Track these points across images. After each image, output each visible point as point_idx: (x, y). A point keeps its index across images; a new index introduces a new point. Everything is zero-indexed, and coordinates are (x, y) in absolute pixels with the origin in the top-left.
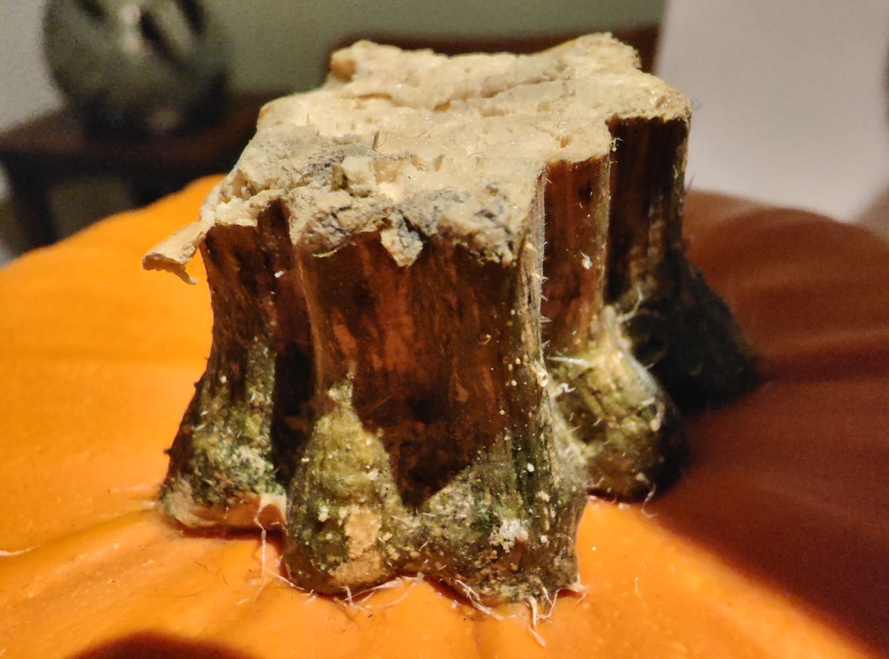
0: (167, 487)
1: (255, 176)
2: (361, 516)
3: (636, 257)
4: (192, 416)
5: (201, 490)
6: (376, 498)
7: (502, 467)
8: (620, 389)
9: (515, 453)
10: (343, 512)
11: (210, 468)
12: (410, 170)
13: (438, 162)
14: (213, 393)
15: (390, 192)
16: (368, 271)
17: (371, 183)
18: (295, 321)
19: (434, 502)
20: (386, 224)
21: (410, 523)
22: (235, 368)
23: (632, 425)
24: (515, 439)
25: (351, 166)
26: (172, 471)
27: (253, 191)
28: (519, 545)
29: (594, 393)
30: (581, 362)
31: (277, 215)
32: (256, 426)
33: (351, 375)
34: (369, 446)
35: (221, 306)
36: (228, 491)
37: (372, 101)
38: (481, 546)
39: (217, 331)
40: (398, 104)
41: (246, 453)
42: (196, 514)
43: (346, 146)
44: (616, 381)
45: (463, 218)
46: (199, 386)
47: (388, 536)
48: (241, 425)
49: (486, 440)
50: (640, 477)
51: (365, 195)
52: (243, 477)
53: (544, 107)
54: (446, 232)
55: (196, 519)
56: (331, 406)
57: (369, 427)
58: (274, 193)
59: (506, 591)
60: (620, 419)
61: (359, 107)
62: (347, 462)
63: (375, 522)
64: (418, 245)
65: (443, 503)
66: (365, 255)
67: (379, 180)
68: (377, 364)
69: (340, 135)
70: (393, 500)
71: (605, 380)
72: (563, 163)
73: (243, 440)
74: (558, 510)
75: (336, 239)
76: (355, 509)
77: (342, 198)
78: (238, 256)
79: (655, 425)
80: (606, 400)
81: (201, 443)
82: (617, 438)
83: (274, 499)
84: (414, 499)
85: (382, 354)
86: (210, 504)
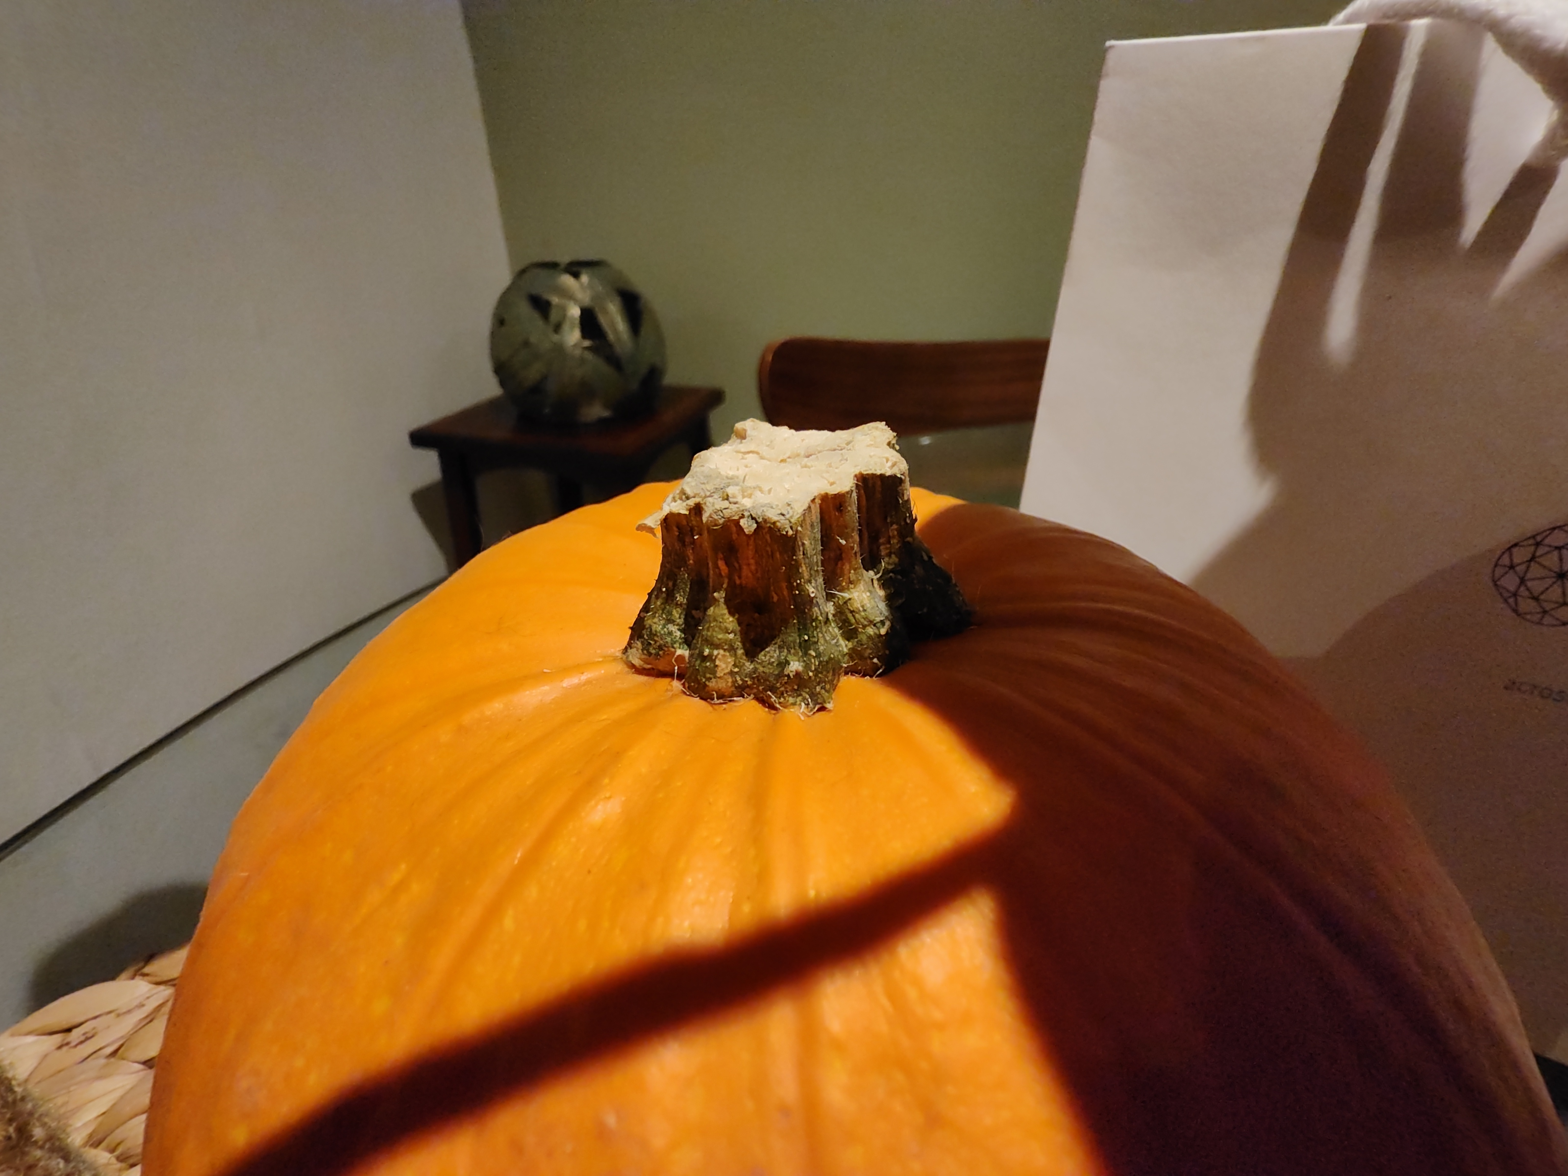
0: (630, 645)
1: (689, 491)
2: (724, 656)
3: (883, 544)
4: (646, 608)
5: (646, 646)
6: (732, 649)
7: (793, 637)
8: (865, 610)
9: (799, 629)
10: (715, 652)
11: (653, 635)
12: (758, 494)
13: (770, 491)
14: (657, 597)
15: (747, 503)
16: (735, 536)
17: (739, 499)
18: (701, 563)
19: (761, 656)
20: (743, 516)
21: (749, 666)
22: (671, 584)
23: (871, 631)
24: (799, 622)
25: (730, 491)
26: (632, 637)
27: (688, 498)
28: (797, 674)
29: (852, 612)
30: (846, 595)
31: (698, 509)
32: (676, 614)
33: (725, 586)
34: (731, 622)
35: (667, 553)
36: (660, 648)
37: (751, 455)
38: (781, 675)
39: (663, 566)
40: (762, 458)
41: (672, 628)
42: (641, 659)
43: (731, 480)
44: (863, 606)
45: (773, 515)
46: (650, 595)
47: (736, 670)
48: (670, 613)
49: (785, 622)
50: (875, 660)
51: (735, 503)
52: (669, 639)
53: (830, 465)
54: (765, 521)
55: (642, 663)
56: (716, 600)
57: (731, 613)
58: (697, 500)
59: (791, 700)
60: (864, 627)
61: (743, 458)
62: (720, 628)
63: (731, 660)
64: (755, 526)
65: (765, 656)
66: (734, 529)
67: (744, 497)
68: (738, 582)
69: (731, 473)
70: (740, 652)
71: (857, 605)
72: (827, 494)
73: (670, 621)
74: (820, 662)
75: (721, 521)
76: (721, 652)
77: (726, 504)
78: (678, 527)
79: (883, 631)
80: (857, 616)
81: (648, 622)
82: (864, 638)
83: (682, 652)
84: (751, 654)
85: (740, 578)
86: (650, 654)
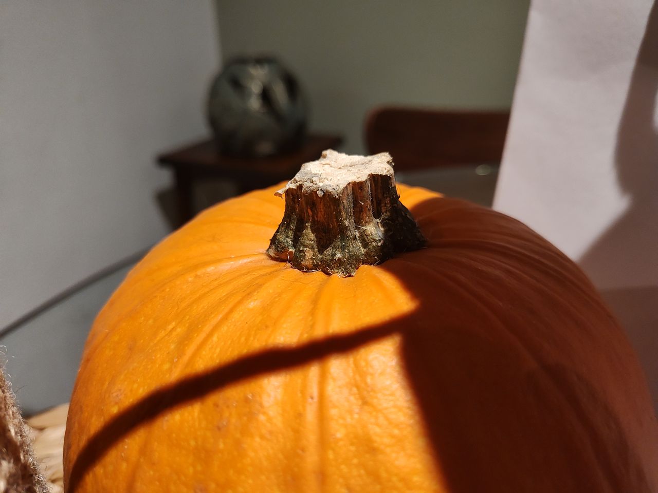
0: (270, 248)
1: (297, 179)
2: (309, 251)
3: (383, 207)
4: (277, 231)
5: (277, 247)
6: (312, 248)
7: (338, 243)
8: (372, 235)
9: (341, 240)
10: (305, 249)
11: (280, 242)
12: (326, 181)
13: (331, 180)
14: (282, 226)
15: (321, 184)
16: (315, 199)
17: (318, 182)
18: (302, 211)
19: (325, 252)
20: (318, 190)
21: (320, 256)
22: (288, 220)
23: (374, 244)
24: (341, 237)
25: (314, 179)
26: (271, 244)
27: (297, 182)
28: (339, 259)
29: (366, 235)
30: (364, 228)
31: (300, 187)
32: (290, 233)
33: (310, 220)
34: (312, 236)
35: (287, 206)
36: (283, 248)
37: (327, 165)
38: (332, 260)
39: (285, 212)
40: (331, 167)
41: (288, 240)
42: (274, 253)
43: (316, 175)
44: (371, 233)
45: (330, 189)
46: (279, 225)
47: (314, 257)
48: (288, 233)
49: (335, 237)
50: (376, 257)
51: (316, 184)
52: (286, 244)
53: (359, 170)
54: (327, 191)
55: (274, 255)
56: (307, 227)
57: (313, 233)
58: (300, 183)
59: (336, 271)
60: (372, 242)
61: (323, 167)
62: (307, 238)
63: (312, 253)
64: (323, 194)
65: (327, 252)
66: (315, 195)
67: (320, 182)
68: (316, 219)
69: (316, 172)
70: (316, 250)
71: (369, 232)
73: (287, 237)
74: (350, 255)
75: (309, 191)
76: (308, 249)
77: (312, 184)
78: (292, 195)
79: (380, 244)
80: (369, 237)
81: (278, 237)
82: (371, 247)
83: (292, 250)
84: (321, 251)
85: (317, 217)
86: (278, 251)
